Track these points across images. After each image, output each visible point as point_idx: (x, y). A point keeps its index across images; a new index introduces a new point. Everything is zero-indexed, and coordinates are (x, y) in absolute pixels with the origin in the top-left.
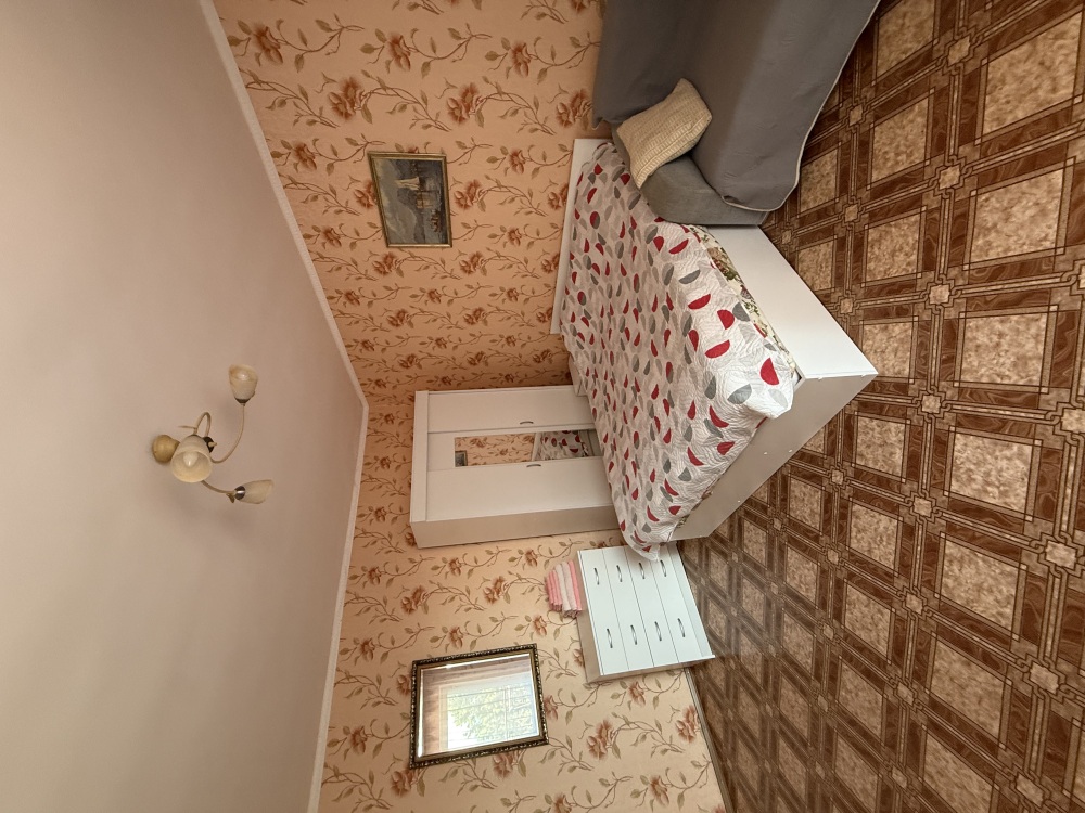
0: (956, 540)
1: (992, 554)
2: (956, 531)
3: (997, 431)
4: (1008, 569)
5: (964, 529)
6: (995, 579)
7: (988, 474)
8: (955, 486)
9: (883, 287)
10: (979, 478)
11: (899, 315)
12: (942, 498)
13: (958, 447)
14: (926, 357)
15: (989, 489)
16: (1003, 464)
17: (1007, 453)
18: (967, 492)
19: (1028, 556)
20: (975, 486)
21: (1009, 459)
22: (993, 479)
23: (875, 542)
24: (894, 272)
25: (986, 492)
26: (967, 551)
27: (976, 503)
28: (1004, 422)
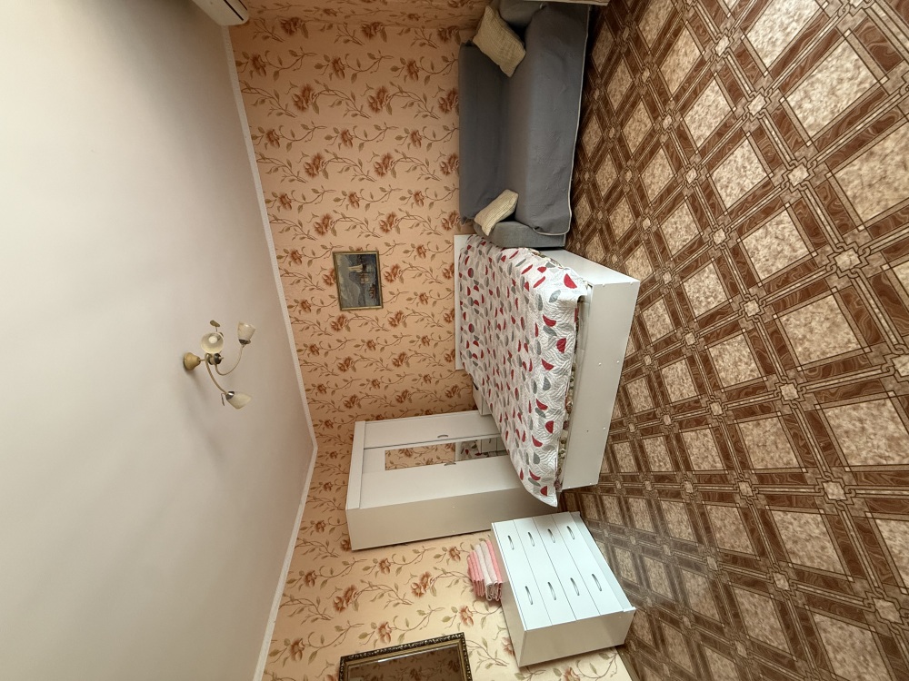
0: (712, 344)
1: (730, 337)
2: (709, 338)
3: (697, 268)
4: (739, 338)
5: (712, 334)
6: (738, 350)
7: (705, 293)
8: (697, 313)
9: (625, 238)
10: (702, 298)
11: (636, 246)
12: (695, 325)
13: (687, 290)
14: (655, 257)
15: (709, 300)
16: (707, 282)
17: (706, 275)
18: (703, 310)
19: (742, 322)
20: (703, 304)
21: (707, 277)
22: (708, 293)
23: (682, 386)
24: (626, 228)
25: (709, 303)
26: (719, 346)
27: (708, 313)
28: (697, 261)
